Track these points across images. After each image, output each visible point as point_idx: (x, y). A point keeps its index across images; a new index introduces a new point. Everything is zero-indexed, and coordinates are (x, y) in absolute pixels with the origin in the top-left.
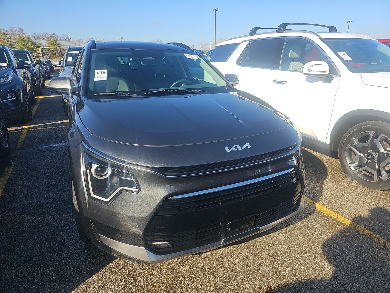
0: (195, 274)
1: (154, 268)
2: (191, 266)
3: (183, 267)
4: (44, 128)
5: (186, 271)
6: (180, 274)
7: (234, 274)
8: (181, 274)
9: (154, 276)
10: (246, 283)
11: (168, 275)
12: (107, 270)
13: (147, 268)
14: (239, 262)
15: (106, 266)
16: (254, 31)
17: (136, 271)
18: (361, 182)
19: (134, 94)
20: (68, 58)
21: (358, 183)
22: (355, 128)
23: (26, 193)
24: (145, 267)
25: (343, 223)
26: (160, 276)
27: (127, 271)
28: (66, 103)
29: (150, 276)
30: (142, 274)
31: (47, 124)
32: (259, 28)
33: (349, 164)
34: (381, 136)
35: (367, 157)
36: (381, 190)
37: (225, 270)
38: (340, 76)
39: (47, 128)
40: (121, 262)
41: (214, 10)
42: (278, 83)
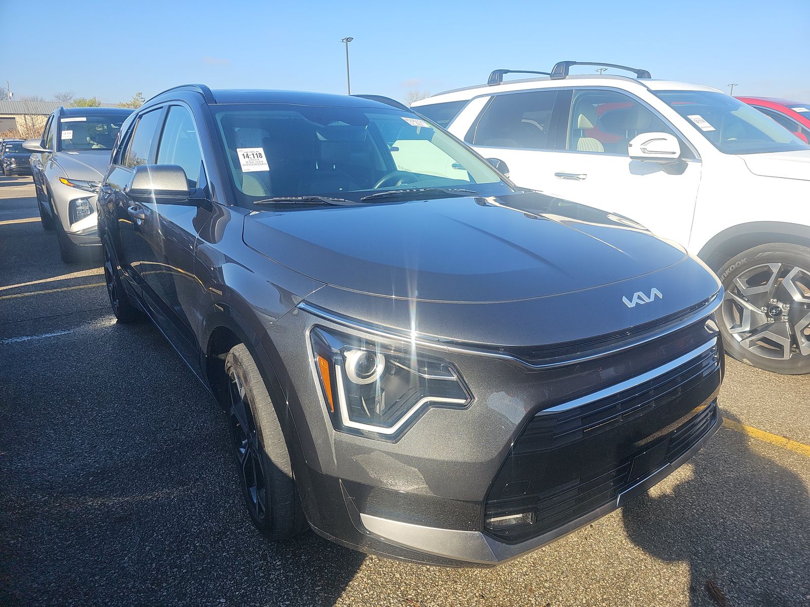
0: (548, 579)
1: (456, 579)
2: (532, 565)
3: (515, 568)
4: (26, 294)
5: (527, 577)
6: (518, 584)
7: (626, 568)
8: (521, 583)
9: (465, 596)
10: (661, 584)
11: (494, 590)
12: (353, 598)
13: (440, 582)
14: (623, 542)
15: (344, 590)
16: (497, 77)
17: (419, 591)
18: (757, 363)
19: (344, 200)
20: (63, 132)
21: (751, 364)
22: (741, 258)
23: (57, 446)
24: (434, 579)
25: (769, 441)
26: (477, 594)
27: (400, 595)
28: (69, 235)
29: (455, 598)
30: (435, 595)
31: (27, 284)
32: (507, 72)
33: (731, 328)
34: (795, 271)
35: (768, 312)
36: (799, 373)
37: (606, 563)
38: (700, 161)
39: (32, 293)
40: (375, 577)
41: (343, 40)
42: (567, 178)
